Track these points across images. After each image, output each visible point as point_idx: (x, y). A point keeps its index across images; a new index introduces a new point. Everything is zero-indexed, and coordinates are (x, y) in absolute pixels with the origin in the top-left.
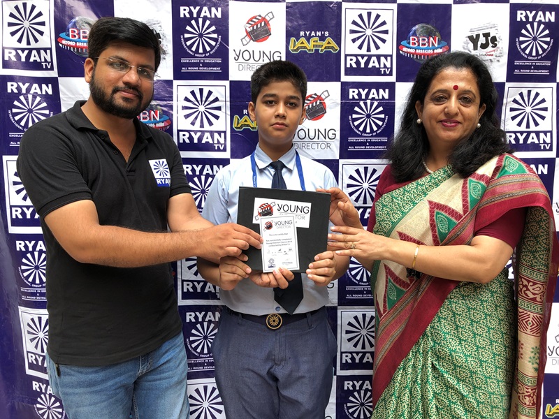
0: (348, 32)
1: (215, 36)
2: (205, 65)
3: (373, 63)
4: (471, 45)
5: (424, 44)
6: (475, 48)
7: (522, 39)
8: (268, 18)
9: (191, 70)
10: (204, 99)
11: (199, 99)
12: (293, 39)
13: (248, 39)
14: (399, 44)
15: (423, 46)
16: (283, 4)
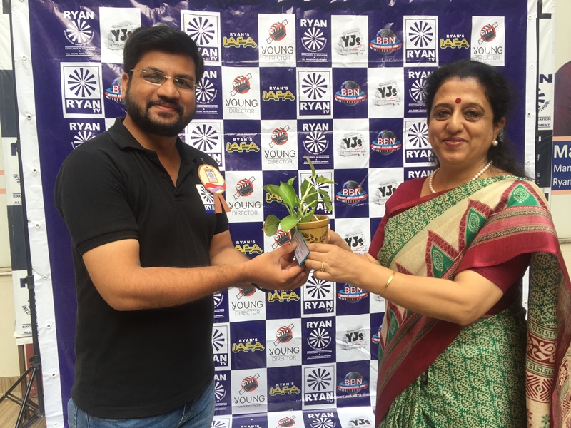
0: (301, 86)
1: (213, 90)
2: (207, 109)
3: (318, 106)
4: (380, 94)
5: (350, 94)
6: (383, 96)
7: (413, 90)
10: (206, 132)
11: (203, 132)
12: (265, 92)
13: (235, 92)
14: (334, 94)
15: (350, 95)
16: (258, 69)
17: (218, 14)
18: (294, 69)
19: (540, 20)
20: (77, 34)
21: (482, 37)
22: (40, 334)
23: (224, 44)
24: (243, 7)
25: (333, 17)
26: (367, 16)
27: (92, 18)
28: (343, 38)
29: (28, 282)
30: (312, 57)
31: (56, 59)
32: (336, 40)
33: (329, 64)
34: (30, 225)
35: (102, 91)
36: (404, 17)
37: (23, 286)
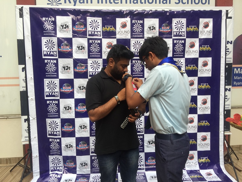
2: (96, 55)
7: (176, 47)
8: (112, 43)
9: (93, 56)
10: (96, 63)
16: (116, 39)
17: (101, 18)
18: (130, 39)
19: (227, 19)
20: (48, 26)
21: (204, 26)
22: (31, 140)
23: (103, 30)
24: (110, 16)
25: (145, 19)
26: (158, 19)
27: (54, 20)
28: (149, 27)
29: (28, 120)
30: (137, 35)
31: (40, 36)
32: (146, 28)
33: (143, 38)
34: (29, 99)
35: (57, 48)
36: (173, 19)
37: (25, 122)
